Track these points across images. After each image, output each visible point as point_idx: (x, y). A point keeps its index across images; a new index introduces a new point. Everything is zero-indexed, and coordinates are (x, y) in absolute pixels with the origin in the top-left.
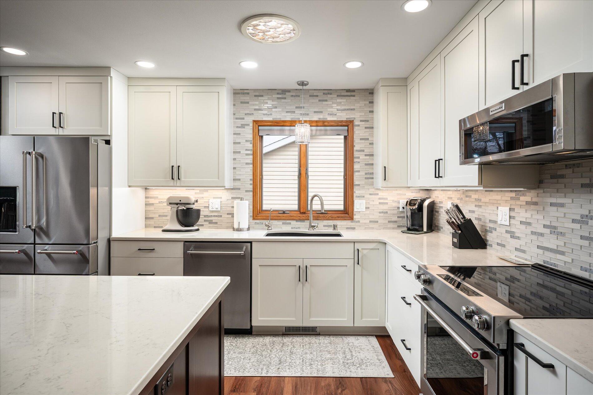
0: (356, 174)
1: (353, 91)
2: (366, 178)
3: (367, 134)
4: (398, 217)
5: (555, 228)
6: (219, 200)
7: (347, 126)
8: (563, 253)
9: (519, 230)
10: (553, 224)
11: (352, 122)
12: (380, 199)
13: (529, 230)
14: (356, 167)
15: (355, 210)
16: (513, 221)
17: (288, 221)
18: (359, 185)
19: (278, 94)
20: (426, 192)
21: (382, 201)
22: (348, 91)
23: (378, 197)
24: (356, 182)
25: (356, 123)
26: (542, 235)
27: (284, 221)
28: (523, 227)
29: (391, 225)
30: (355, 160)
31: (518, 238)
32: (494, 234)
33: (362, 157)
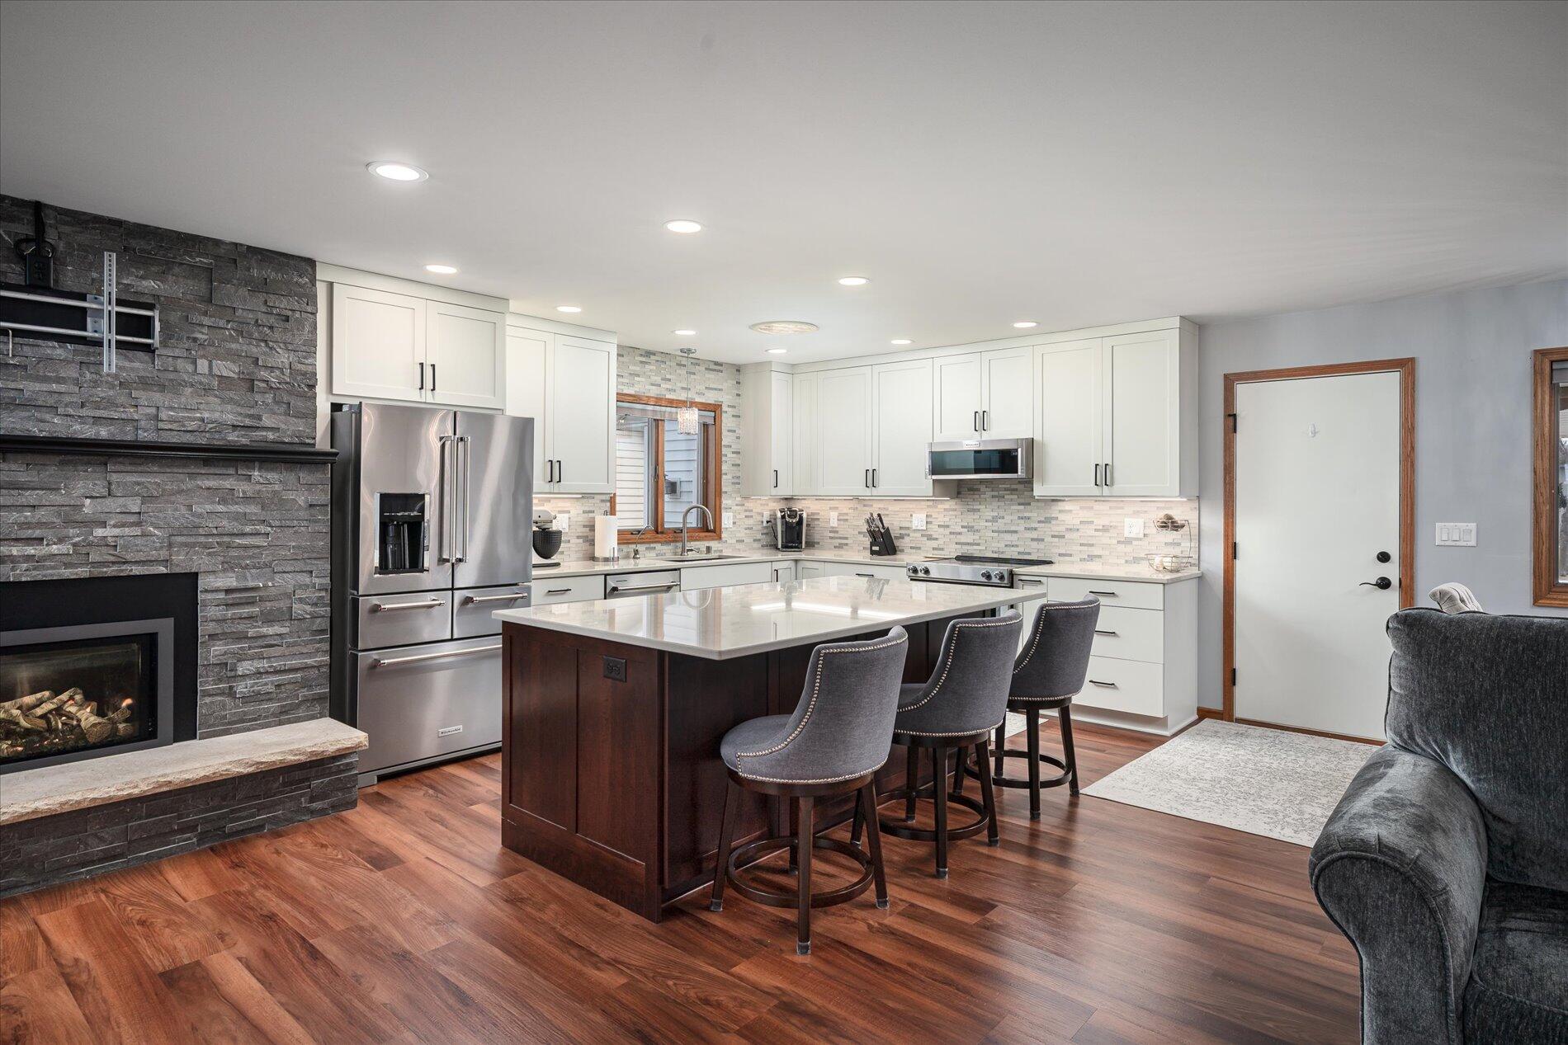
0: (724, 477)
1: (721, 365)
2: (733, 483)
3: (734, 425)
4: (762, 534)
5: (973, 527)
6: (567, 515)
7: (715, 412)
8: (978, 544)
9: (935, 530)
10: (970, 524)
11: (720, 406)
12: (746, 511)
13: (947, 531)
14: (724, 468)
15: (723, 526)
16: (929, 526)
17: (652, 545)
18: (726, 492)
19: (641, 355)
20: (785, 502)
21: (747, 514)
22: (716, 363)
23: (744, 508)
24: (724, 489)
25: (724, 408)
26: (960, 533)
27: (647, 546)
28: (942, 530)
29: (756, 545)
30: (724, 459)
31: (937, 539)
32: (907, 539)
33: (730, 455)
